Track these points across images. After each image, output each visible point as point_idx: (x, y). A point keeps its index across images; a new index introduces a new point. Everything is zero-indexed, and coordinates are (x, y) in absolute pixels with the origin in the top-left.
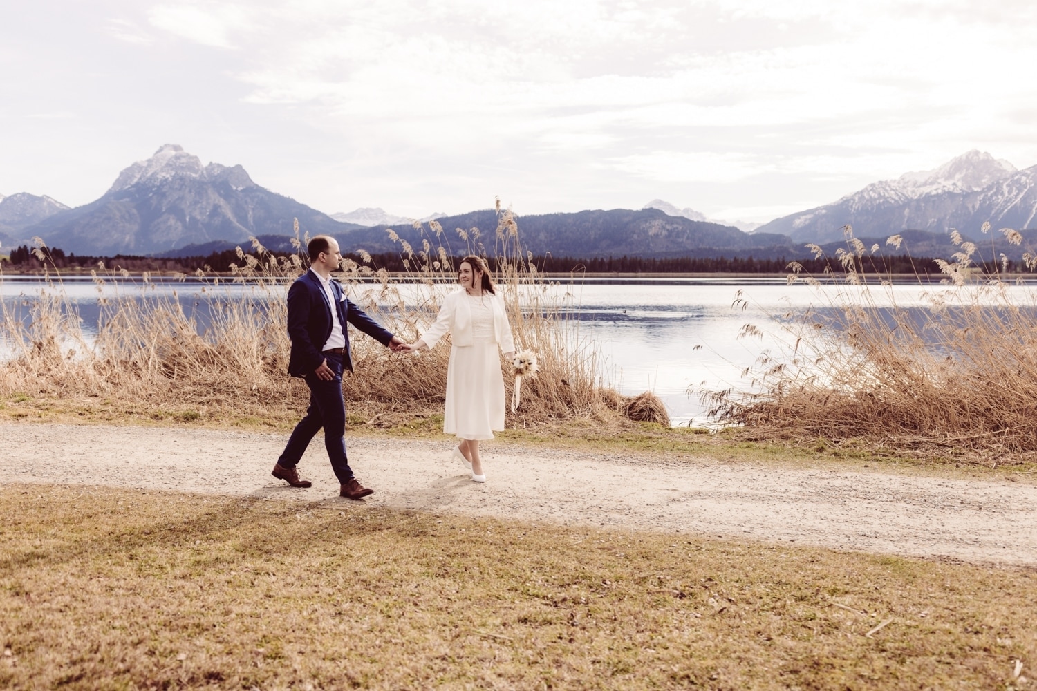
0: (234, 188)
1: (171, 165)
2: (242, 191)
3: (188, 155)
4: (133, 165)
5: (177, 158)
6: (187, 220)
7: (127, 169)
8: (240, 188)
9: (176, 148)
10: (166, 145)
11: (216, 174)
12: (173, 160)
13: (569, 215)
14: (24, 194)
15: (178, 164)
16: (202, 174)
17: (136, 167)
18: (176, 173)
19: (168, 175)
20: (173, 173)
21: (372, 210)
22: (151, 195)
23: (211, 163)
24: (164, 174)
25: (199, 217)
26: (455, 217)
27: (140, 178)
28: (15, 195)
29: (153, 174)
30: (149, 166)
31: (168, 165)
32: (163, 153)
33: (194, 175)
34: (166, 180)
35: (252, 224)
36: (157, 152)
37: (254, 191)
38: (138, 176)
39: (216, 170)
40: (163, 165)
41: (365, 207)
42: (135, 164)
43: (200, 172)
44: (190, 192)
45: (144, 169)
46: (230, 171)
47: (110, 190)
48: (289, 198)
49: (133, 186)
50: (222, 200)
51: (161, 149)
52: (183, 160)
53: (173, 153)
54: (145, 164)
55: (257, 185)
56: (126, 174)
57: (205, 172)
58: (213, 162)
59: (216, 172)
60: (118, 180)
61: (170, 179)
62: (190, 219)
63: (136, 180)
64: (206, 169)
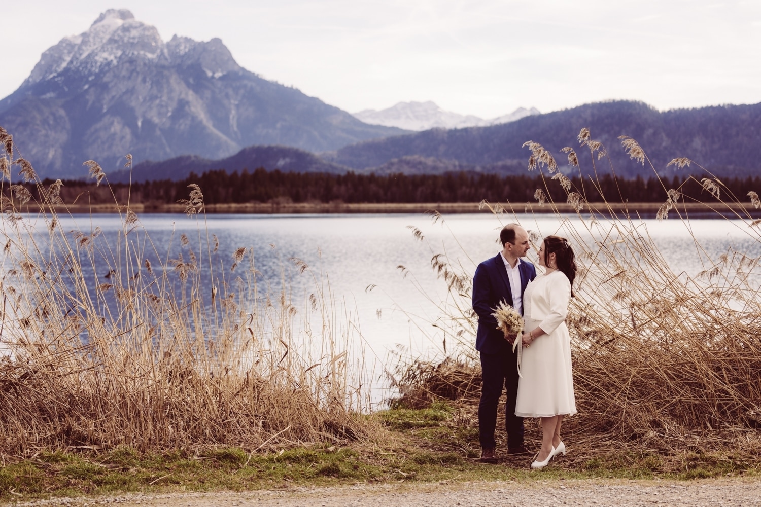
0: (210, 74)
1: (116, 41)
2: (221, 78)
3: (142, 25)
4: (61, 42)
5: (126, 29)
6: (139, 124)
7: (52, 49)
8: (218, 74)
9: (124, 15)
10: (109, 11)
11: (182, 53)
12: (119, 32)
13: (743, 108)
15: (126, 39)
16: (162, 53)
17: (65, 45)
18: (124, 53)
19: (110, 56)
20: (119, 53)
21: (418, 104)
22: (86, 87)
23: (175, 36)
24: (105, 55)
25: (156, 120)
26: (553, 115)
27: (71, 62)
29: (89, 55)
30: (84, 42)
31: (112, 41)
32: (105, 22)
33: (150, 56)
34: (109, 64)
35: (236, 129)
36: (95, 22)
37: (239, 79)
38: (68, 59)
39: (182, 48)
40: (105, 41)
41: (408, 101)
42: (63, 41)
43: (159, 51)
44: (144, 81)
45: (76, 48)
46: (203, 48)
47: (27, 81)
48: (291, 88)
49: (60, 75)
50: (191, 92)
51: (102, 17)
52: (134, 33)
53: (119, 22)
54: (79, 41)
55: (243, 69)
56: (51, 57)
57: (166, 51)
58: (179, 35)
59: (183, 49)
60: (38, 66)
61: (115, 62)
62: (143, 123)
63: (64, 65)
64: (168, 45)
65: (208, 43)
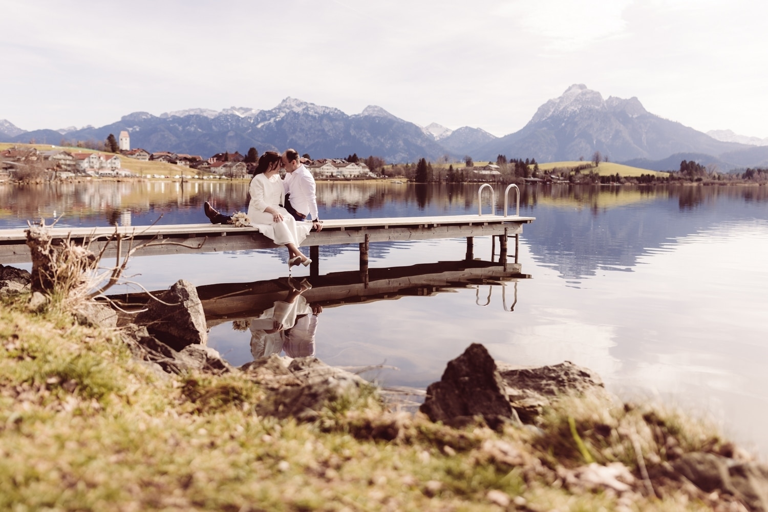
0: (630, 116)
1: (578, 100)
2: (636, 118)
3: (592, 91)
4: (548, 102)
5: (584, 94)
6: (595, 142)
7: (543, 105)
8: (635, 116)
9: (582, 87)
10: (574, 85)
11: (614, 105)
12: (580, 96)
14: (467, 127)
15: (584, 99)
16: (603, 105)
17: (550, 103)
18: (583, 106)
19: (575, 108)
20: (580, 106)
22: (563, 124)
23: (610, 97)
24: (573, 108)
25: (603, 140)
27: (554, 112)
28: (460, 129)
29: (564, 108)
30: (561, 102)
31: (576, 100)
32: (572, 91)
33: (597, 107)
34: (575, 112)
35: (645, 145)
36: (566, 91)
37: (647, 118)
38: (552, 110)
39: (614, 103)
40: (572, 101)
42: (549, 101)
43: (601, 105)
44: (597, 120)
45: (556, 105)
46: (627, 102)
47: (530, 122)
48: (677, 122)
49: (549, 118)
50: (622, 126)
51: (570, 89)
52: (588, 96)
53: (580, 91)
54: (558, 101)
55: (649, 113)
56: (543, 110)
57: (605, 104)
58: (612, 96)
59: (615, 103)
60: (536, 114)
61: (578, 111)
62: (596, 142)
63: (550, 113)
64: (607, 101)
65: (629, 100)
